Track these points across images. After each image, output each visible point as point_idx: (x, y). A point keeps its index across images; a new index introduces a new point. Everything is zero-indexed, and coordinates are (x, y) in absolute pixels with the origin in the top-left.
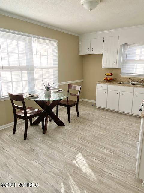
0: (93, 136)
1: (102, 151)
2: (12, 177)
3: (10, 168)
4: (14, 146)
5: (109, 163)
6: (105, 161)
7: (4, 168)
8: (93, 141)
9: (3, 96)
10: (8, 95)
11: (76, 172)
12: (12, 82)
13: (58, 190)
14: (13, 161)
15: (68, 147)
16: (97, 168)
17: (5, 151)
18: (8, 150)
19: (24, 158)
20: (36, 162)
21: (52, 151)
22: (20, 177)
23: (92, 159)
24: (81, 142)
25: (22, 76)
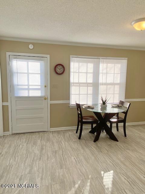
0: (141, 160)
1: (138, 175)
2: (55, 161)
3: (57, 155)
4: (68, 142)
5: (137, 188)
6: (134, 185)
7: (54, 153)
8: (136, 163)
9: (72, 105)
10: (75, 104)
11: (99, 179)
12: (79, 94)
13: (75, 183)
14: (61, 152)
15: (106, 159)
16: (120, 185)
17: (61, 144)
18: (63, 144)
19: (69, 153)
20: (74, 159)
21: (91, 156)
22: (58, 162)
23: (121, 177)
24: (122, 160)
25: (87, 90)
